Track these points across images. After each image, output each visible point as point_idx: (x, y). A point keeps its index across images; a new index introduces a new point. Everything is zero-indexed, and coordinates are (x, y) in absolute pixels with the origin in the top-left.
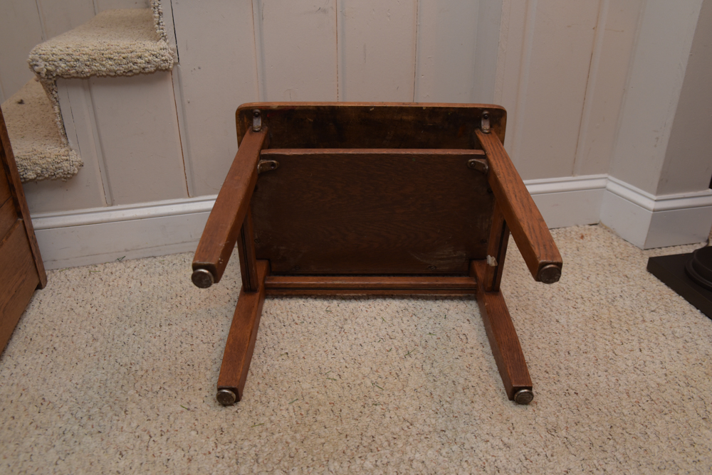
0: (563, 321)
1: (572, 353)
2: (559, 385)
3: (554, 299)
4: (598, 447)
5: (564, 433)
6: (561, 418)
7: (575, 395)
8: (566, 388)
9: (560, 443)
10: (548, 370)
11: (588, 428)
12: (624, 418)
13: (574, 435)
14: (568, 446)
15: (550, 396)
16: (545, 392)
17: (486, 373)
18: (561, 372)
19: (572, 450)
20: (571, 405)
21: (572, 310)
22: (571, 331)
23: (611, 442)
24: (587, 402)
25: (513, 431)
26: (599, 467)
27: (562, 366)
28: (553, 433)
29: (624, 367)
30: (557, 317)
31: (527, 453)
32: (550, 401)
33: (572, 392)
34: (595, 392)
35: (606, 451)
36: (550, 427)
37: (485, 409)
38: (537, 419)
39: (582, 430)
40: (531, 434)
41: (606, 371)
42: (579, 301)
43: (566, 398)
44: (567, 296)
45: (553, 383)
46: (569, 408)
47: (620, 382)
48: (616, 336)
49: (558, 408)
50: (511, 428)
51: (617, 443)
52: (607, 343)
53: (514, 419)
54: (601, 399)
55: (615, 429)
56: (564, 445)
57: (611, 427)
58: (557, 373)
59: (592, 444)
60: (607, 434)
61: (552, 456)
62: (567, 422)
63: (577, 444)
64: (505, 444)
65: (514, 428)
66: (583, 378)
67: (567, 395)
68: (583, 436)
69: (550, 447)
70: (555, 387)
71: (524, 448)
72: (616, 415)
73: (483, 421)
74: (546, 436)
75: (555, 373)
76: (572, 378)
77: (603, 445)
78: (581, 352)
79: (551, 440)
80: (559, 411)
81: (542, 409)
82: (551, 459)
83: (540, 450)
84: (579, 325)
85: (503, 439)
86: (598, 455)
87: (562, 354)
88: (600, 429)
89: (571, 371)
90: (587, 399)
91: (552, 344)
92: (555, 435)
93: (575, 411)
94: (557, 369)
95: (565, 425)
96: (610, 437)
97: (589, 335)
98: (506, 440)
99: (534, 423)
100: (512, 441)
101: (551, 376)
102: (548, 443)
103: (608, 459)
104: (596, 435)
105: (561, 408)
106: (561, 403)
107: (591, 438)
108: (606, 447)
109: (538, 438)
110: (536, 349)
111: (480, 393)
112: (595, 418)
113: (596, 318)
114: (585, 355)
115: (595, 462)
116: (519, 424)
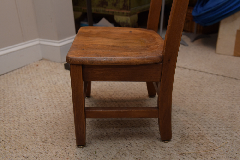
0: (38, 97)
1: (45, 108)
2: (43, 122)
3: (32, 91)
4: (65, 138)
5: (50, 140)
6: (47, 134)
7: (51, 123)
8: (46, 122)
9: (50, 144)
10: (36, 118)
11: (59, 133)
12: (72, 123)
13: (55, 138)
14: (54, 144)
15: (40, 128)
16: (38, 127)
17: (8, 132)
18: (42, 117)
19: (55, 144)
20: (50, 127)
21: (40, 92)
22: (42, 100)
23: (70, 134)
24: (56, 123)
25: (28, 150)
26: (68, 145)
27: (42, 114)
28: (46, 142)
29: (66, 105)
30: (35, 97)
31: (37, 155)
32: (40, 130)
33: (49, 122)
34: (58, 118)
35: (69, 138)
36: (43, 140)
37: (12, 147)
38: (37, 140)
39: (57, 134)
40: (37, 147)
41: (60, 109)
42: (42, 88)
43: (47, 126)
44: (37, 88)
45: (40, 123)
46: (50, 129)
47: (66, 111)
48: (61, 95)
49: (45, 131)
50: (26, 149)
51: (72, 133)
52: (58, 99)
53: (27, 145)
54: (61, 120)
55: (70, 128)
56: (52, 144)
57: (68, 128)
58: (41, 118)
59: (63, 138)
60: (67, 131)
61: (48, 151)
62: (50, 135)
63: (57, 141)
64: (25, 157)
65: (28, 149)
66: (52, 115)
67: (47, 124)
68: (58, 137)
69: (46, 148)
70: (41, 124)
71: (35, 154)
72: (68, 123)
73: (12, 153)
74: (43, 145)
75: (40, 118)
76: (47, 117)
77: (67, 136)
78: (48, 106)
79: (46, 145)
80: (46, 132)
81: (38, 135)
82: (48, 152)
83: (42, 151)
84: (45, 97)
85: (24, 156)
86: (66, 141)
87: (41, 110)
88: (64, 131)
89: (46, 115)
90: (56, 122)
91: (35, 108)
92: (47, 142)
93: (52, 129)
94: (40, 117)
95: (50, 136)
96: (69, 132)
97: (50, 99)
98: (25, 155)
99: (36, 142)
100: (28, 154)
101: (38, 120)
102: (45, 147)
103: (71, 141)
104: (63, 134)
105: (46, 131)
106: (45, 128)
107: (62, 136)
108: (68, 137)
109: (40, 147)
110: (29, 113)
111: (7, 142)
112: (61, 128)
113: (51, 92)
114: (50, 107)
115: (66, 144)
116: (30, 146)
